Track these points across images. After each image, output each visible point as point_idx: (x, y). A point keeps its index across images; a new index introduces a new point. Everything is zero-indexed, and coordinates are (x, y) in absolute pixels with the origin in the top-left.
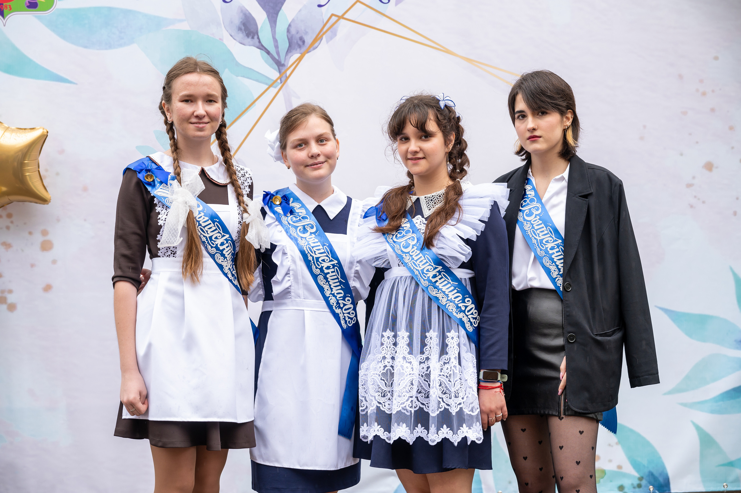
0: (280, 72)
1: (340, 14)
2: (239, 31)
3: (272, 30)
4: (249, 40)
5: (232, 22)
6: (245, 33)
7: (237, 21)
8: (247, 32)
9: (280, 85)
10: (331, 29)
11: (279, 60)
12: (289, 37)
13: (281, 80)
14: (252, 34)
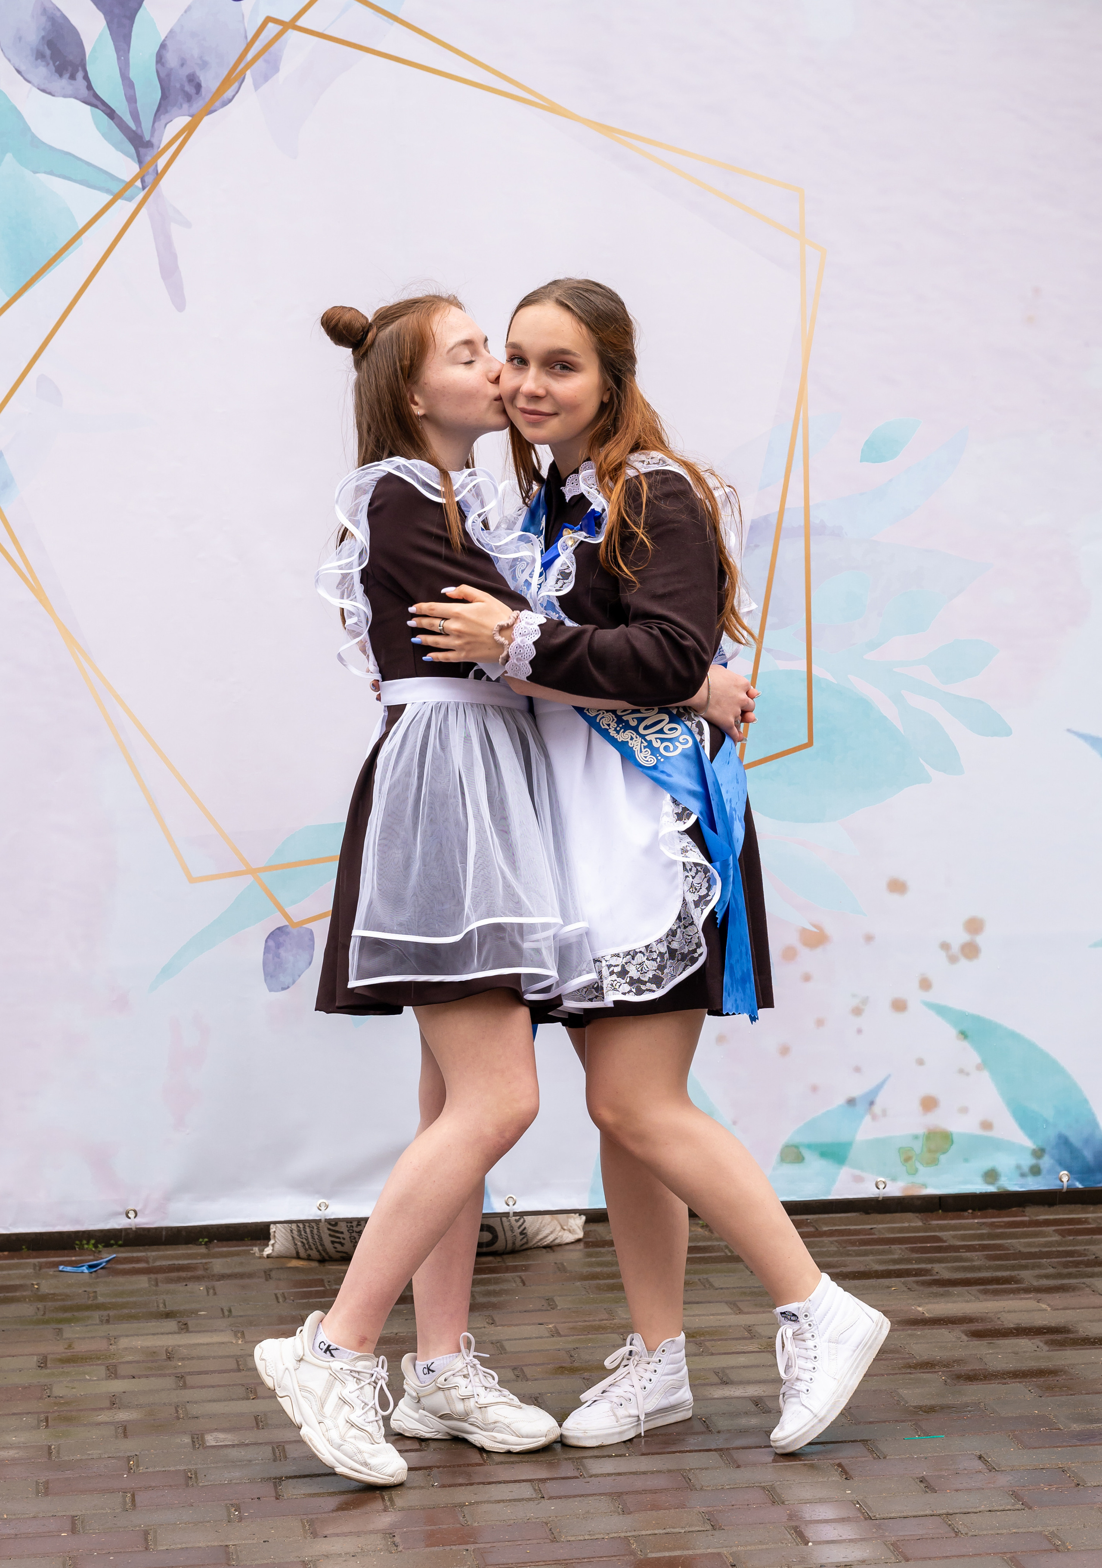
0: (140, 162)
1: (287, 18)
2: (39, 60)
3: (119, 58)
4: (63, 83)
5: (20, 39)
6: (54, 64)
7: (33, 36)
8: (58, 63)
9: (142, 195)
10: (266, 54)
11: (139, 132)
12: (163, 75)
13: (143, 181)
14: (70, 69)
